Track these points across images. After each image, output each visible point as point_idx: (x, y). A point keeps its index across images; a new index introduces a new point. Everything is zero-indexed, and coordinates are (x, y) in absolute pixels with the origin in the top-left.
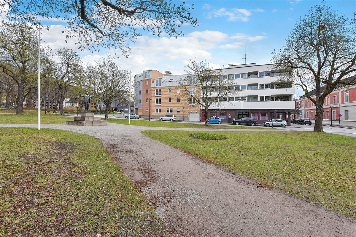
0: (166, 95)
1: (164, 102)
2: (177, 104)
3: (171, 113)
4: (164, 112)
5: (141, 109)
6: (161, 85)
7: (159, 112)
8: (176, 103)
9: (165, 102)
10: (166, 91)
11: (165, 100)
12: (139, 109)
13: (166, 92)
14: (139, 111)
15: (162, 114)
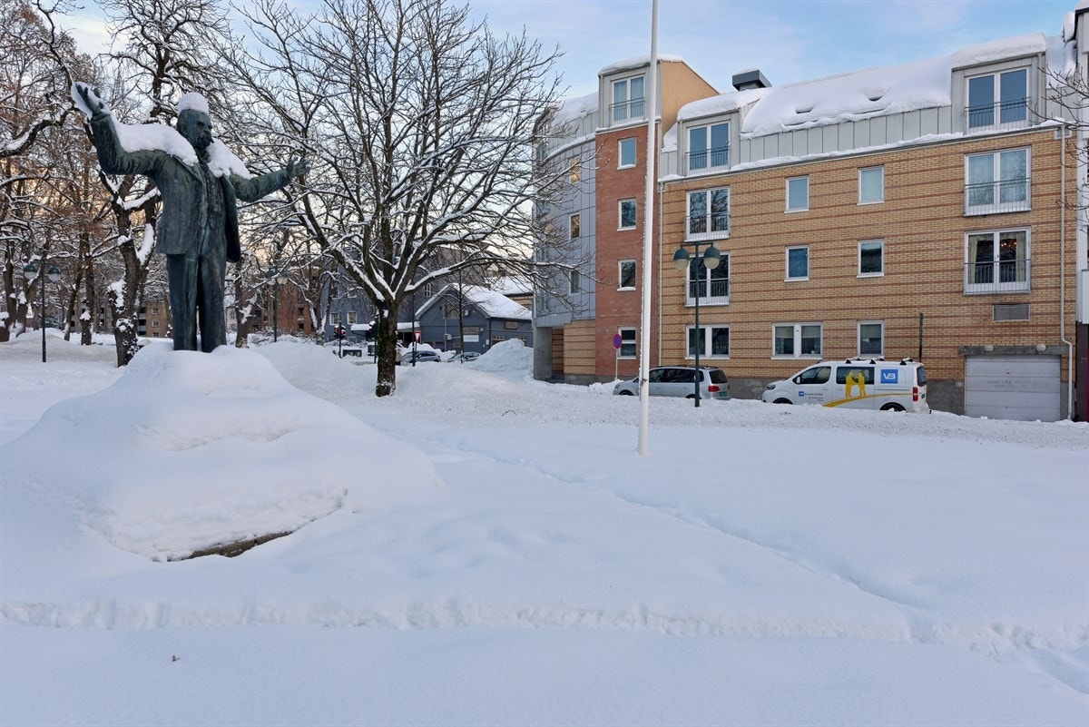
0: (772, 229)
1: (754, 277)
2: (857, 292)
3: (807, 357)
4: (755, 353)
5: (583, 332)
6: (733, 154)
7: (714, 352)
8: (850, 281)
9: (763, 277)
10: (767, 196)
11: (764, 267)
12: (566, 332)
13: (766, 208)
14: (566, 346)
15: (740, 363)
